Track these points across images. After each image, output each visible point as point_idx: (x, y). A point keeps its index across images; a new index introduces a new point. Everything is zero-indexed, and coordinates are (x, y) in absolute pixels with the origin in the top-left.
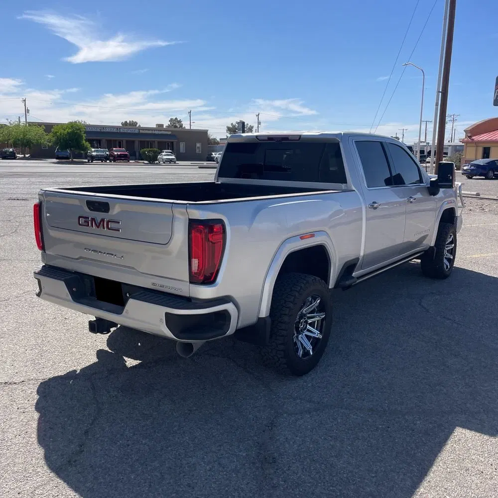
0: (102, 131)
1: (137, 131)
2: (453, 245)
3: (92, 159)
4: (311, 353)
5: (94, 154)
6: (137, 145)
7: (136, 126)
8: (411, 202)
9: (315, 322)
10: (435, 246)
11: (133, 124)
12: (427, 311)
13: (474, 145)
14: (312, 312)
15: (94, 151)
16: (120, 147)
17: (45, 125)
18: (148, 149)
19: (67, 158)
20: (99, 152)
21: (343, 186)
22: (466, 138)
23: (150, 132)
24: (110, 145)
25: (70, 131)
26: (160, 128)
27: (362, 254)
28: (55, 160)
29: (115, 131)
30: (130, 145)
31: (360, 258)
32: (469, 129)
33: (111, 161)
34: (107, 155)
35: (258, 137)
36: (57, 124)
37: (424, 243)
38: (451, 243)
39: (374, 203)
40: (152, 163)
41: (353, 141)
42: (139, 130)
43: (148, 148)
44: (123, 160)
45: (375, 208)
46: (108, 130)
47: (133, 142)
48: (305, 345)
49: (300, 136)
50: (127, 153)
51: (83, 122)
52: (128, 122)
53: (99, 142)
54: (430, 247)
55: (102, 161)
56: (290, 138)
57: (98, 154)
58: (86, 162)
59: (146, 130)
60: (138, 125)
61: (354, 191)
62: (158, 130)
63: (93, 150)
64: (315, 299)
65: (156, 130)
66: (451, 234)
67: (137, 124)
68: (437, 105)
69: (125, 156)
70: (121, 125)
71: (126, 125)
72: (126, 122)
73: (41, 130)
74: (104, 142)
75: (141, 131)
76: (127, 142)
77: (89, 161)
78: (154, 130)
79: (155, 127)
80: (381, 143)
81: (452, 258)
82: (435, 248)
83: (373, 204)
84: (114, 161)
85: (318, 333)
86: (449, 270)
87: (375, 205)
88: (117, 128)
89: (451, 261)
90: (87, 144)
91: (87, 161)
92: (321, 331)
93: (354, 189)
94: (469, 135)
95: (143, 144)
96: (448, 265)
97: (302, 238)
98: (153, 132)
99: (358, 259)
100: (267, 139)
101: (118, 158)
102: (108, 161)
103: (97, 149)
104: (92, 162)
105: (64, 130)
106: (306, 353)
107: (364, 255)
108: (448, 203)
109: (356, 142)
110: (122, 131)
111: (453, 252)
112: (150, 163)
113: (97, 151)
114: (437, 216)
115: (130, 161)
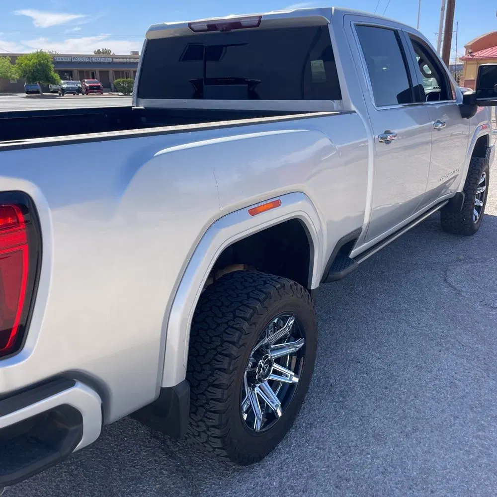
0: (73, 61)
1: (110, 60)
2: (485, 188)
3: (64, 91)
4: (280, 414)
5: (64, 86)
6: (111, 75)
7: (109, 54)
8: (439, 129)
9: (286, 356)
10: (463, 191)
11: (107, 52)
12: (459, 293)
13: (475, 62)
14: (280, 341)
15: (64, 84)
16: (93, 78)
17: (10, 56)
18: (122, 80)
19: (38, 92)
20: (69, 84)
21: (335, 104)
22: (466, 54)
23: (125, 60)
24: (83, 75)
25: (36, 61)
26: (135, 56)
27: (366, 220)
28: (25, 95)
29: (87, 60)
30: (104, 75)
31: (364, 228)
32: (470, 44)
33: (83, 94)
34: (79, 87)
35: (192, 26)
36: (21, 55)
37: (450, 188)
38: (483, 185)
39: (388, 132)
40: (127, 95)
41: (352, 24)
42: (113, 58)
43: (123, 78)
44: (96, 92)
45: (388, 142)
46: (79, 60)
47: (108, 71)
48: (267, 401)
49: (260, 17)
50: (99, 84)
51: (54, 53)
52: (101, 50)
53: (71, 73)
54: (457, 193)
55: (74, 95)
56: (244, 23)
57: (69, 86)
58: (58, 96)
59: (120, 58)
60: (112, 54)
61: (354, 112)
62: (134, 59)
63: (62, 82)
64: (285, 320)
65: (131, 58)
66: (484, 173)
67: (111, 52)
68: (443, 10)
69: (98, 88)
70: (93, 54)
71: (99, 53)
72: (99, 50)
73: (7, 63)
74: (75, 74)
75: (115, 60)
76: (100, 72)
77: (60, 94)
78: (129, 58)
79: (130, 54)
80: (396, 33)
81: (482, 205)
82: (464, 195)
83: (385, 135)
84: (87, 94)
85: (291, 375)
86: (477, 223)
87: (389, 137)
88: (89, 57)
89: (480, 209)
90: (57, 76)
91: (58, 94)
92: (296, 372)
93: (353, 108)
94: (470, 51)
95: (118, 74)
96: (477, 214)
97: (254, 212)
98: (128, 60)
99: (360, 229)
100: (206, 28)
101: (91, 91)
102: (80, 94)
103: (68, 81)
104: (63, 95)
105: (30, 61)
106: (270, 416)
107: (369, 223)
108: (483, 128)
109: (357, 25)
110: (94, 60)
111: (483, 197)
112: (125, 95)
113: (67, 83)
114: (469, 147)
115: (104, 94)
